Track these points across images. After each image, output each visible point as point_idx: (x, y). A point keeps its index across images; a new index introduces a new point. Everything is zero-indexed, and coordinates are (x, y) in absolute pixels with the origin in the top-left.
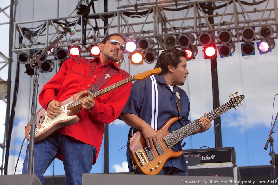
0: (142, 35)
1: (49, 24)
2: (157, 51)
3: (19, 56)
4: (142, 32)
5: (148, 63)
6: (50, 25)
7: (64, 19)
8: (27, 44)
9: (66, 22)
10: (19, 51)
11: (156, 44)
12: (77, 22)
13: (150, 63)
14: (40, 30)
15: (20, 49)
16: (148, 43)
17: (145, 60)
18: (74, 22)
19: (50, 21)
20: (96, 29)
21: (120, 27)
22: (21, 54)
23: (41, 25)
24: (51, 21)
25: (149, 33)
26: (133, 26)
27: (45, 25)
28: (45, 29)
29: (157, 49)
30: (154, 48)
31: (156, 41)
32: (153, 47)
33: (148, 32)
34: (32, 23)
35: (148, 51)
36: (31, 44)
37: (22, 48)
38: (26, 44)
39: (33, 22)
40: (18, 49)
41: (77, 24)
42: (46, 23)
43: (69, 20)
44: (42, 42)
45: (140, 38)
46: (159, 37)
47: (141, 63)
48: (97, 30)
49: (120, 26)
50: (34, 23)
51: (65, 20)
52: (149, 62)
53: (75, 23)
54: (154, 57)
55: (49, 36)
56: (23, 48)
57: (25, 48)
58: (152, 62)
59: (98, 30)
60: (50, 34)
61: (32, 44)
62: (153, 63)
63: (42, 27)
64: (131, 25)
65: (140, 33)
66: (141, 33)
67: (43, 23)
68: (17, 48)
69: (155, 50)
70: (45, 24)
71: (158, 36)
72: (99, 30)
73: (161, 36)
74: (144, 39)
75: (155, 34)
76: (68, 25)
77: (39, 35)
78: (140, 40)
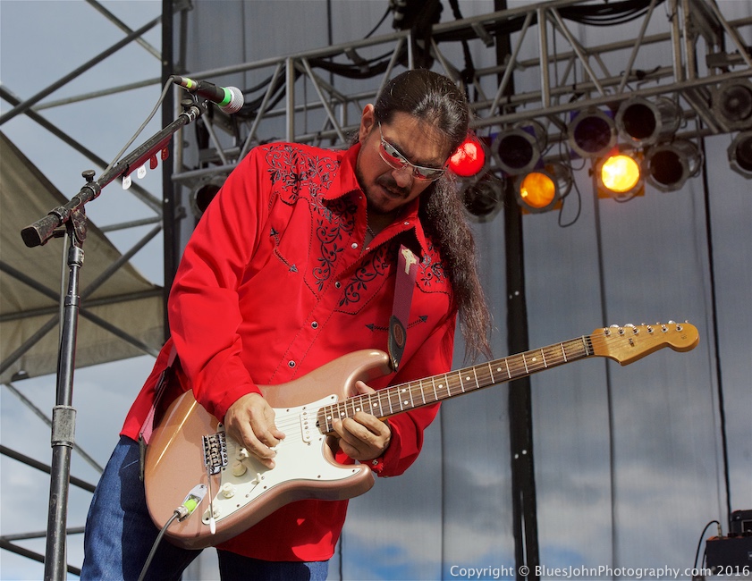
0: (633, 85)
1: (297, 74)
2: (695, 140)
3: (195, 197)
4: (630, 74)
5: (663, 191)
6: (302, 78)
7: (346, 50)
8: (222, 150)
9: (354, 60)
10: (197, 178)
11: (691, 116)
12: (393, 57)
13: (671, 190)
14: (263, 97)
15: (201, 171)
16: (657, 115)
17: (651, 176)
18: (383, 60)
19: (297, 60)
20: (469, 74)
21: (552, 66)
22: (203, 186)
23: (269, 81)
24: (301, 63)
25: (657, 78)
26: (602, 56)
27: (282, 80)
28: (284, 93)
29: (692, 135)
30: (680, 132)
31: (685, 106)
32: (678, 126)
33: (657, 73)
34: (240, 74)
35: (660, 143)
36: (238, 149)
37: (211, 165)
38: (219, 152)
39: (244, 70)
40: (196, 168)
41: (395, 65)
42: (283, 70)
43: (365, 54)
44: (276, 139)
45: (626, 99)
46: (695, 91)
47: (637, 191)
48: (471, 82)
49: (551, 61)
50: (248, 73)
51: (352, 54)
52: (665, 186)
53: (388, 62)
54: (683, 163)
55: (297, 115)
56: (213, 168)
57: (219, 163)
58: (676, 185)
59: (475, 80)
60: (300, 110)
61: (241, 149)
62: (680, 189)
63: (270, 87)
64: (596, 52)
65: (623, 79)
66: (629, 81)
67: (276, 70)
68: (191, 166)
69: (686, 138)
70: (280, 75)
71: (693, 87)
72: (478, 80)
73: (704, 86)
74: (640, 101)
75: (680, 78)
76: (363, 70)
77: (264, 116)
78: (624, 107)
